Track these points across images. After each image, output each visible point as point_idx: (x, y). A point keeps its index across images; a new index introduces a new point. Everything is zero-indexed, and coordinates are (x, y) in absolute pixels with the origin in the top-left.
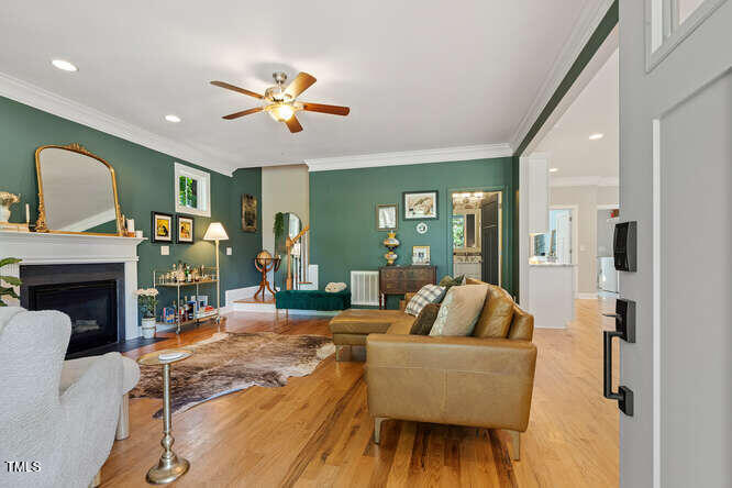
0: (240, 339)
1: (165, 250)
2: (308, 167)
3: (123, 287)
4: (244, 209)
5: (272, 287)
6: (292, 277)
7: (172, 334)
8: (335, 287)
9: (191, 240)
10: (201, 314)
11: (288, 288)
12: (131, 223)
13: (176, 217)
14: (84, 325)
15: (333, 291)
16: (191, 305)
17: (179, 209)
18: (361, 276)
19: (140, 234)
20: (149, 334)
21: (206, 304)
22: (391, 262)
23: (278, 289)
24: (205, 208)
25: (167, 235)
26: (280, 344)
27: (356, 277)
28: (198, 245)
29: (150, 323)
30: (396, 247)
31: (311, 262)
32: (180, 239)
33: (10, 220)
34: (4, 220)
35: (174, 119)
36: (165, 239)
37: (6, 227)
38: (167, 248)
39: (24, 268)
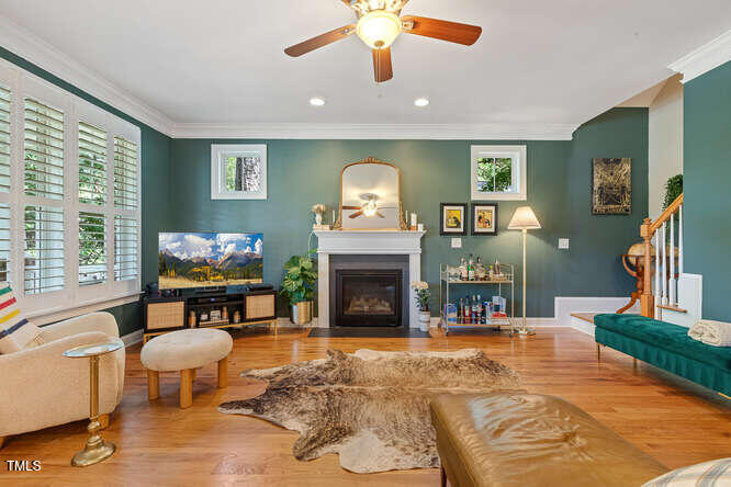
1: (457, 243)
2: (682, 76)
3: (407, 278)
4: (597, 181)
9: (493, 230)
12: (414, 217)
13: (468, 208)
14: (380, 305)
15: (706, 340)
17: (477, 196)
20: (424, 328)
21: (503, 309)
24: (518, 193)
25: (458, 226)
28: (503, 236)
29: (424, 316)
32: (476, 230)
33: (322, 224)
34: (319, 224)
35: (422, 102)
36: (458, 230)
37: (319, 228)
38: (459, 240)
39: (332, 258)
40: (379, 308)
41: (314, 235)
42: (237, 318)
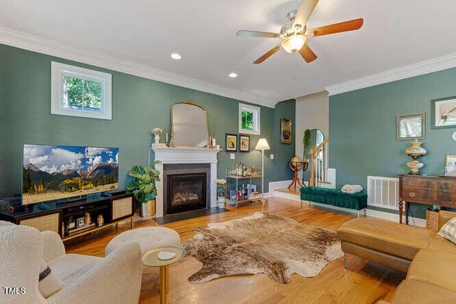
0: (270, 221)
1: (233, 156)
2: (328, 93)
3: (210, 177)
4: (282, 128)
5: (301, 182)
6: (315, 177)
7: (233, 208)
8: (351, 189)
9: (247, 150)
10: (251, 197)
11: (312, 185)
12: (214, 140)
13: (239, 136)
14: (192, 196)
15: (348, 192)
16: (246, 190)
17: (241, 131)
18: (378, 182)
19: (218, 147)
20: (222, 206)
21: (255, 190)
22: (415, 171)
23: (306, 183)
24: (256, 130)
25: (233, 147)
26: (297, 233)
27: (373, 181)
28: (252, 152)
29: (222, 200)
30: (422, 155)
31: (330, 166)
32: (241, 149)
33: (160, 142)
34: (157, 142)
35: (233, 75)
36: (233, 149)
37: (157, 145)
38: (234, 154)
39: (165, 166)
40: (191, 198)
41: (152, 150)
42: (101, 220)
